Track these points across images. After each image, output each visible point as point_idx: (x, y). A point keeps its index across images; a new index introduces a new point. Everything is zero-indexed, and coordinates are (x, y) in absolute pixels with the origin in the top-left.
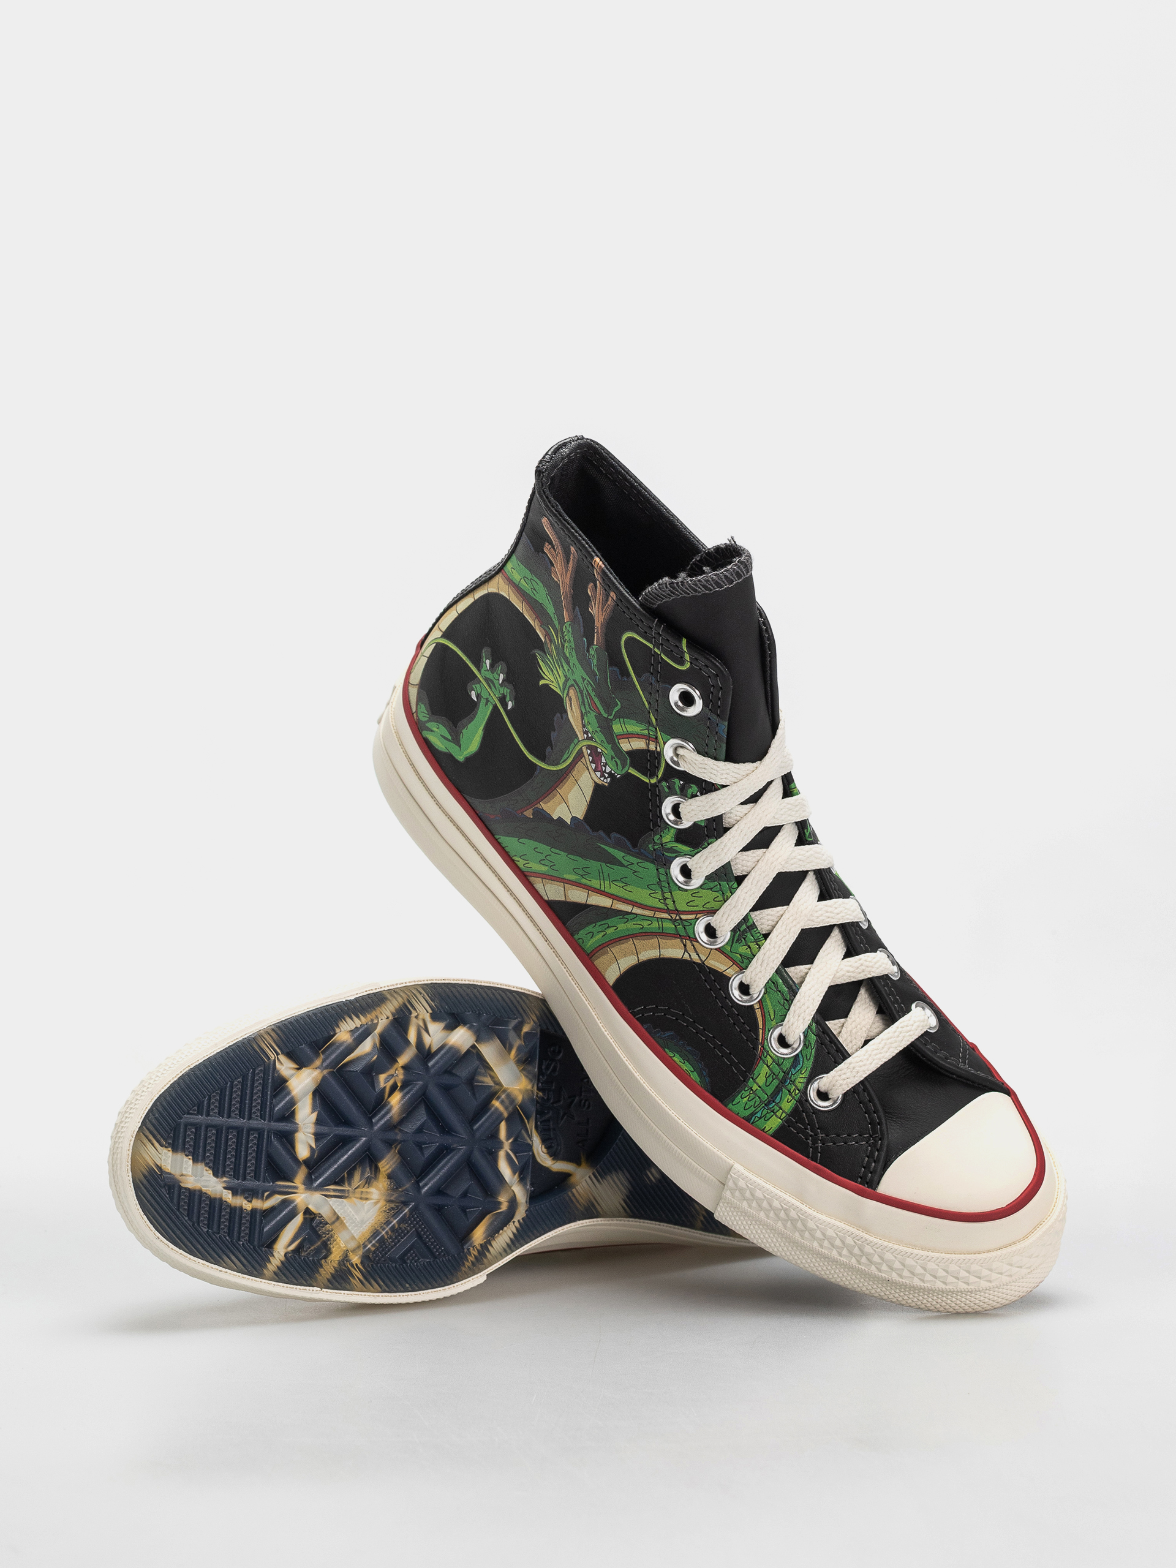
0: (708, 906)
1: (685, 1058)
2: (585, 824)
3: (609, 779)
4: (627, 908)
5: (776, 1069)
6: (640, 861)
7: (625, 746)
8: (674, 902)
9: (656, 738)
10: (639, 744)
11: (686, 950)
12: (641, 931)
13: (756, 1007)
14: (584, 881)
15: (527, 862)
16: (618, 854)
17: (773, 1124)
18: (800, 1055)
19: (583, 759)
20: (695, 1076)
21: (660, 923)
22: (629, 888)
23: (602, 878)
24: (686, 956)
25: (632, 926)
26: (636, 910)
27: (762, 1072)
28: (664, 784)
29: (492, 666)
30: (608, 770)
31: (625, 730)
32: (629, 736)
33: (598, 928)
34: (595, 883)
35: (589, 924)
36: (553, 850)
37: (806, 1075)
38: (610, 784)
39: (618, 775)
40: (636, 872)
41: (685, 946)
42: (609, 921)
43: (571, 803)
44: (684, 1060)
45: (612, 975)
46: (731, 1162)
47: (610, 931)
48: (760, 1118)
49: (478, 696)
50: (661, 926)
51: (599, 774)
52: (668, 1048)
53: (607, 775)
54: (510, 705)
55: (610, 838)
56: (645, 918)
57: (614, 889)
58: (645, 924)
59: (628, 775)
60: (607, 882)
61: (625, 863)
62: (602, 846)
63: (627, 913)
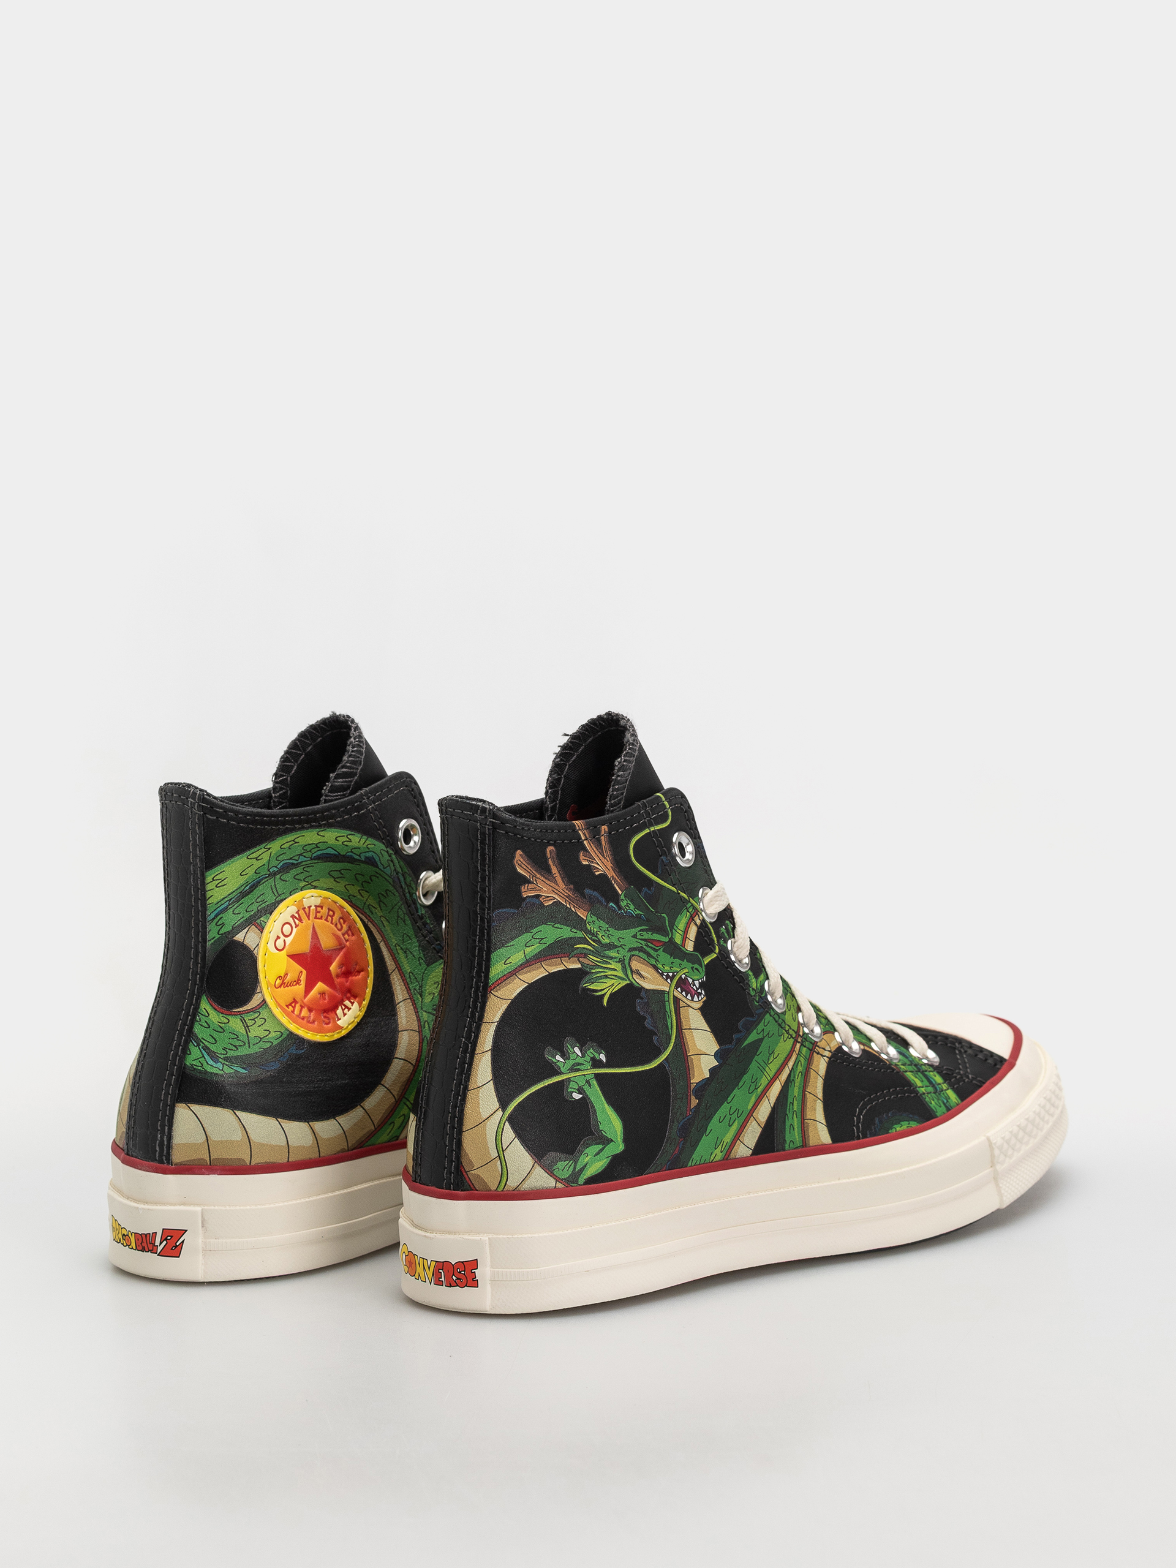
1: (898, 1122)
2: (724, 1047)
3: (703, 992)
4: (786, 1072)
6: (763, 1022)
7: (690, 947)
8: (791, 1028)
9: (695, 909)
10: (693, 932)
11: (822, 1056)
12: (803, 1077)
14: (760, 1090)
15: (722, 1143)
16: (753, 1037)
17: (951, 1095)
18: (897, 1049)
19: (680, 1003)
20: (914, 1124)
21: (802, 1055)
22: (776, 1054)
23: (763, 1071)
24: (826, 1060)
25: (798, 1081)
26: (791, 1064)
28: (721, 942)
29: (563, 1056)
30: (697, 983)
31: (681, 933)
32: (685, 935)
33: (790, 1115)
34: (764, 1082)
35: (784, 1122)
36: (729, 1099)
38: (706, 995)
39: (703, 978)
40: (768, 1033)
41: (819, 1053)
42: (790, 1100)
43: (704, 1050)
45: (825, 1138)
46: (983, 1138)
47: (795, 1107)
49: (580, 1090)
50: (804, 1057)
51: (696, 998)
52: (889, 1130)
53: (699, 991)
54: (603, 1057)
55: (741, 1031)
57: (773, 1068)
58: (800, 1068)
59: (707, 967)
60: (767, 1069)
61: (761, 1036)
62: (744, 1045)
63: (789, 1075)
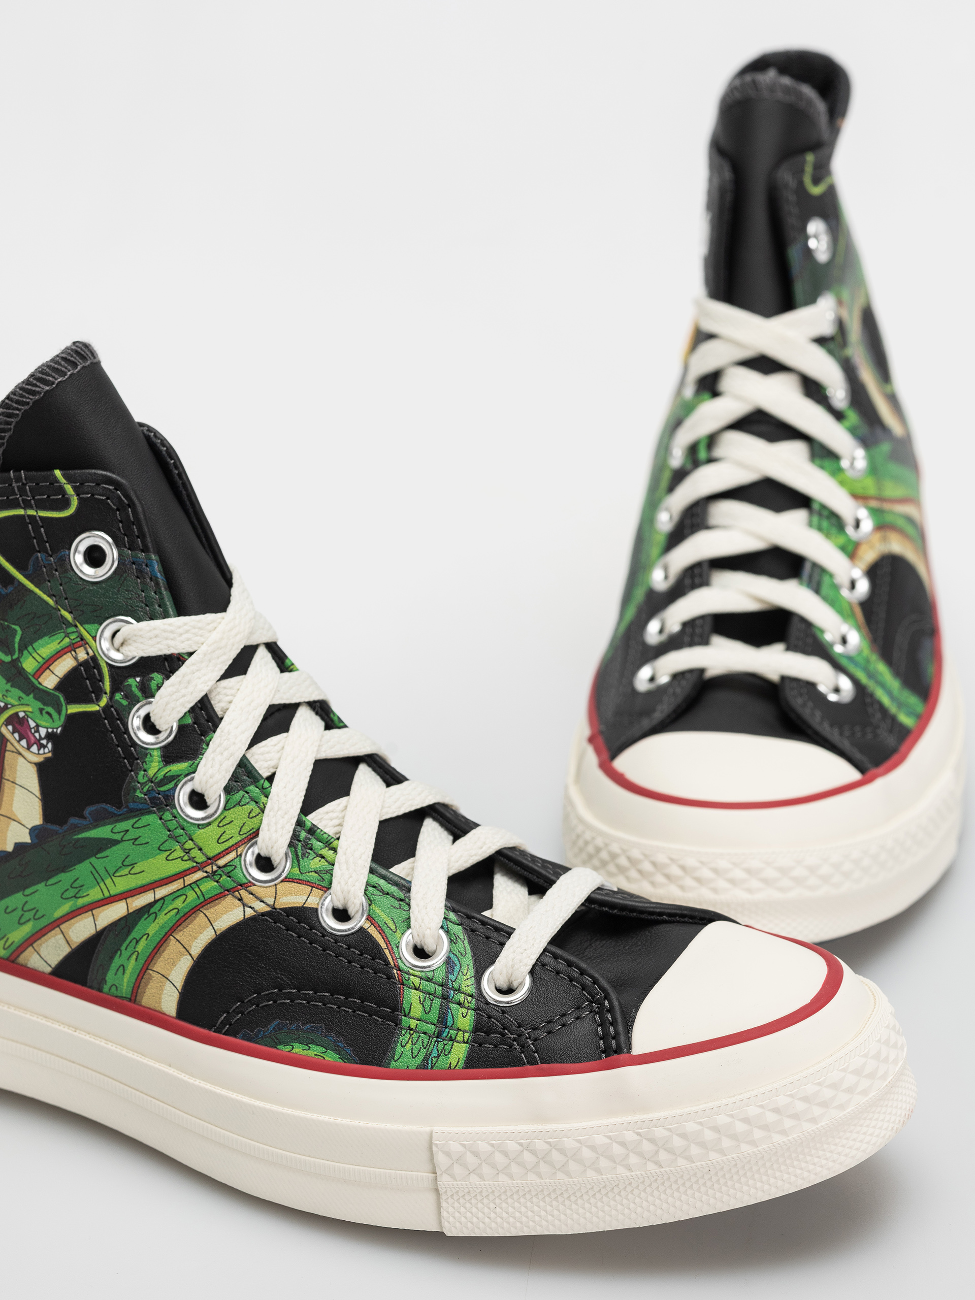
0: (244, 830)
1: (308, 1042)
2: (50, 826)
3: (50, 745)
4: (146, 898)
5: (430, 987)
6: (135, 820)
7: (49, 681)
8: (200, 849)
9: (82, 639)
10: (65, 665)
11: (244, 905)
12: (178, 917)
13: (366, 926)
14: (81, 902)
15: (5, 939)
16: (103, 832)
17: (459, 1052)
18: (452, 956)
19: (9, 747)
20: (331, 1057)
21: (197, 889)
22: (137, 869)
23: (99, 880)
24: (249, 913)
25: (164, 919)
26: (161, 892)
27: (412, 1000)
28: (118, 696)
30: (43, 732)
31: (40, 659)
32: (47, 665)
33: (125, 954)
34: (95, 894)
35: (112, 958)
36: (28, 891)
37: (471, 972)
38: (54, 750)
39: (57, 729)
40: (136, 839)
41: (240, 900)
42: (135, 934)
43: (20, 816)
44: (307, 1045)
45: (169, 1003)
46: (428, 1129)
47: (140, 947)
48: (439, 1056)
50: (199, 893)
51: (34, 748)
52: (280, 1044)
53: (44, 742)
55: (85, 818)
56: (175, 895)
57: (122, 884)
58: (179, 903)
59: (71, 718)
60: (108, 881)
61: (117, 837)
62: (80, 836)
63: (151, 905)
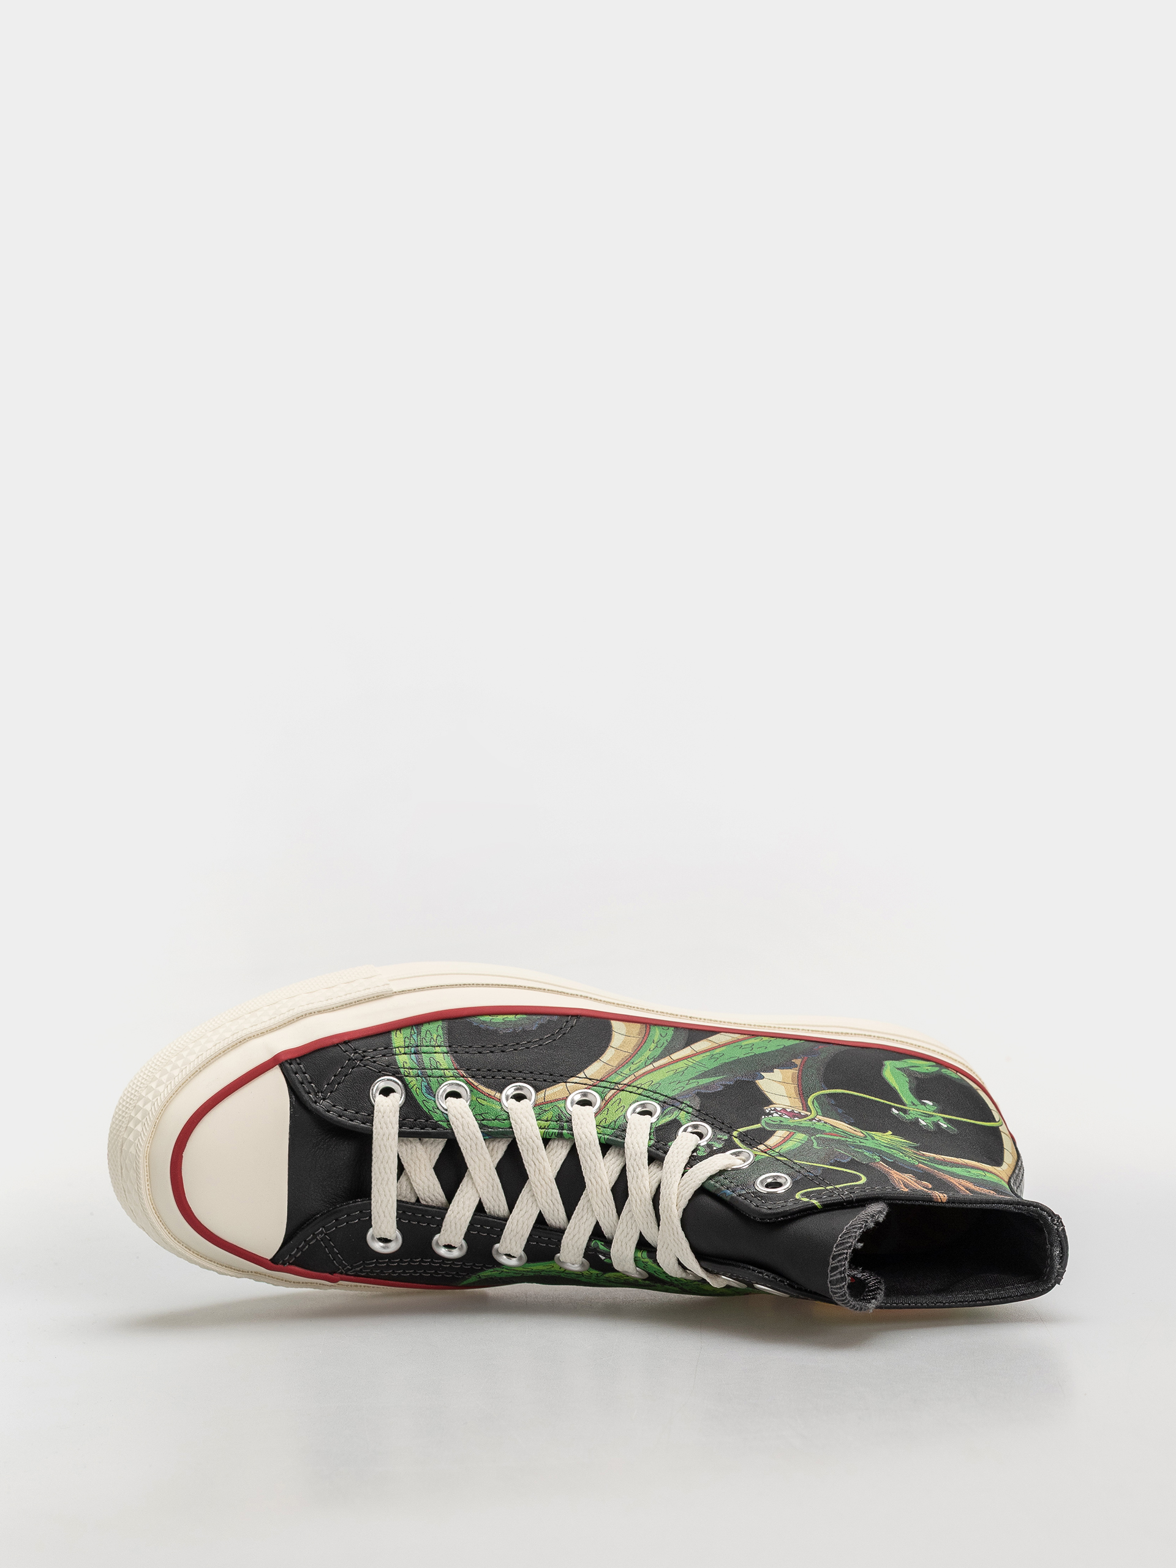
0: (606, 1112)
2: (750, 1080)
4: (656, 1064)
5: (437, 1073)
6: (687, 1090)
7: (781, 1133)
8: (631, 1092)
9: (766, 1153)
10: (771, 1142)
11: (587, 1078)
12: (632, 1061)
13: (498, 1095)
14: (708, 1055)
15: (758, 1042)
16: (704, 1082)
18: (433, 1099)
19: (801, 1108)
21: (625, 1075)
22: (672, 1072)
23: (698, 1064)
25: (640, 1059)
26: (651, 1067)
27: (444, 1060)
28: (726, 1137)
29: (939, 1126)
30: (775, 1115)
33: (663, 1041)
34: (699, 1058)
35: (672, 1040)
36: (753, 1055)
37: (413, 1090)
38: (763, 1109)
39: (765, 1118)
40: (679, 1083)
41: (590, 1079)
42: (660, 1050)
43: (776, 1084)
44: (506, 1021)
45: (618, 1025)
47: (653, 1046)
48: (411, 1035)
49: (924, 1104)
50: (622, 1075)
53: (772, 1112)
54: (895, 1111)
56: (639, 1068)
57: (681, 1065)
58: (633, 1067)
59: (758, 1122)
60: (691, 1064)
62: (720, 1078)
63: (654, 1061)
